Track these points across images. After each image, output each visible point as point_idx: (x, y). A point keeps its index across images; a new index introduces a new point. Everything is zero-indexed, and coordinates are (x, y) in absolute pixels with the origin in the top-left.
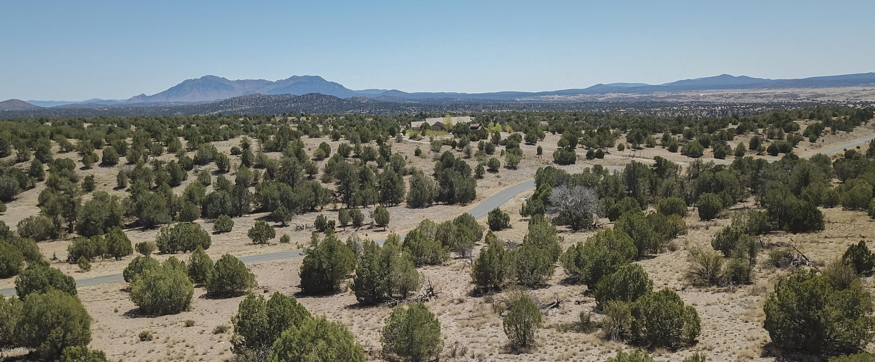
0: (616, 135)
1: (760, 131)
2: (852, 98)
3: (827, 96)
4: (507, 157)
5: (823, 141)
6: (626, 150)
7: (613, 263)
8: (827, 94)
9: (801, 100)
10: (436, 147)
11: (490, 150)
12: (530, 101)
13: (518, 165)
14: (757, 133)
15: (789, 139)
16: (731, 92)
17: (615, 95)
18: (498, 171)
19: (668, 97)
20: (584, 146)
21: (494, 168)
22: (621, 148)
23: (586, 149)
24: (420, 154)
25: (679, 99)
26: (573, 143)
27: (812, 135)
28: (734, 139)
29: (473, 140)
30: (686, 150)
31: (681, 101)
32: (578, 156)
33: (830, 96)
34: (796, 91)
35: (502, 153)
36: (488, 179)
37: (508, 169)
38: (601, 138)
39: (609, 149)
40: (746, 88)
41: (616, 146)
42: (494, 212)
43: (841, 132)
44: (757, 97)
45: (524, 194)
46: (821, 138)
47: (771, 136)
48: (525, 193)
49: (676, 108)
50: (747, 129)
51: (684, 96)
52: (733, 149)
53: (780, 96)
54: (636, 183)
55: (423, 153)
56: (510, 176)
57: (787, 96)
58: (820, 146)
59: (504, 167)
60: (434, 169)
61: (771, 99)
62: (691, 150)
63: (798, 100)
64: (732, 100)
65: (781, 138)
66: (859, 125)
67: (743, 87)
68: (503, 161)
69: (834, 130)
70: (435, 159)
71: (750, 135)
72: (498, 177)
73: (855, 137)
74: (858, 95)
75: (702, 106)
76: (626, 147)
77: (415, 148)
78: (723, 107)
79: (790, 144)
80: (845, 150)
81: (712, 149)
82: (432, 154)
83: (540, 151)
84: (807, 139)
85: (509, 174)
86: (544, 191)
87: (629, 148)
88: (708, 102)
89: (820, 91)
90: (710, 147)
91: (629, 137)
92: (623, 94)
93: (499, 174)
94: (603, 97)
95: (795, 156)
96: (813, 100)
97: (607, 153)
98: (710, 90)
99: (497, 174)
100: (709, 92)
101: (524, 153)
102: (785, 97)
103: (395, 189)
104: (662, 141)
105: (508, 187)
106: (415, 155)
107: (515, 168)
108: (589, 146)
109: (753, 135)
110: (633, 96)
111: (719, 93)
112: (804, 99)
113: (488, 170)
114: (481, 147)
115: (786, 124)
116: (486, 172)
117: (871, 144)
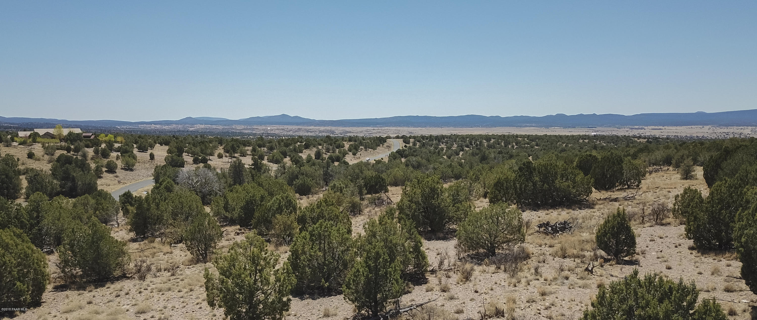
0: (215, 148)
1: (320, 147)
2: (367, 134)
3: (352, 132)
4: (123, 160)
5: (361, 155)
6: (224, 158)
7: (262, 201)
8: (352, 131)
9: (337, 135)
10: (50, 151)
11: (105, 155)
12: (130, 128)
13: (134, 167)
14: (318, 148)
15: (340, 152)
16: (290, 127)
17: (203, 126)
18: (116, 172)
19: (244, 129)
20: (190, 155)
21: (111, 169)
22: (220, 156)
23: (191, 157)
24: (33, 157)
25: (253, 131)
26: (180, 151)
27: (354, 150)
28: (303, 152)
29: (88, 146)
30: (271, 158)
31: (254, 132)
32: (186, 162)
33: (354, 132)
34: (333, 128)
35: (118, 158)
36: (107, 179)
37: (125, 170)
38: (203, 148)
39: (211, 157)
40: (299, 125)
41: (216, 155)
42: (125, 194)
43: (370, 149)
44: (308, 131)
45: (144, 189)
46: (359, 153)
47: (328, 150)
48: (146, 188)
49: (252, 137)
50: (311, 145)
51: (256, 129)
52: (304, 158)
53: (323, 132)
54: (242, 176)
55: (36, 156)
56: (128, 177)
57: (327, 131)
58: (359, 158)
59: (122, 169)
60: (51, 170)
61: (317, 133)
62: (275, 158)
63: (335, 134)
64: (291, 133)
65: (334, 152)
66: (379, 146)
67: (297, 124)
68: (119, 163)
69: (366, 148)
70: (50, 162)
71: (314, 150)
72: (117, 177)
73: (379, 153)
74: (370, 132)
75: (271, 136)
76: (224, 156)
77: (27, 152)
78: (286, 137)
79: (341, 156)
80: (375, 160)
81: (289, 159)
82: (47, 157)
83: (152, 157)
84: (351, 153)
85: (126, 175)
86: (165, 183)
87: (226, 157)
88: (274, 134)
89: (348, 129)
90: (288, 157)
91: (225, 148)
92: (209, 126)
93: (117, 174)
94: (193, 127)
95: (347, 162)
96: (344, 135)
97: (209, 159)
98: (274, 126)
99: (115, 175)
100: (274, 127)
101: (138, 158)
102: (326, 132)
103: (11, 184)
104: (251, 152)
105: (128, 184)
106: (28, 158)
107: (132, 170)
108: (193, 154)
109: (316, 150)
110: (217, 127)
111: (281, 128)
112: (339, 134)
113: (106, 171)
114: (96, 152)
115: (336, 143)
116: (105, 173)
117: (389, 156)
